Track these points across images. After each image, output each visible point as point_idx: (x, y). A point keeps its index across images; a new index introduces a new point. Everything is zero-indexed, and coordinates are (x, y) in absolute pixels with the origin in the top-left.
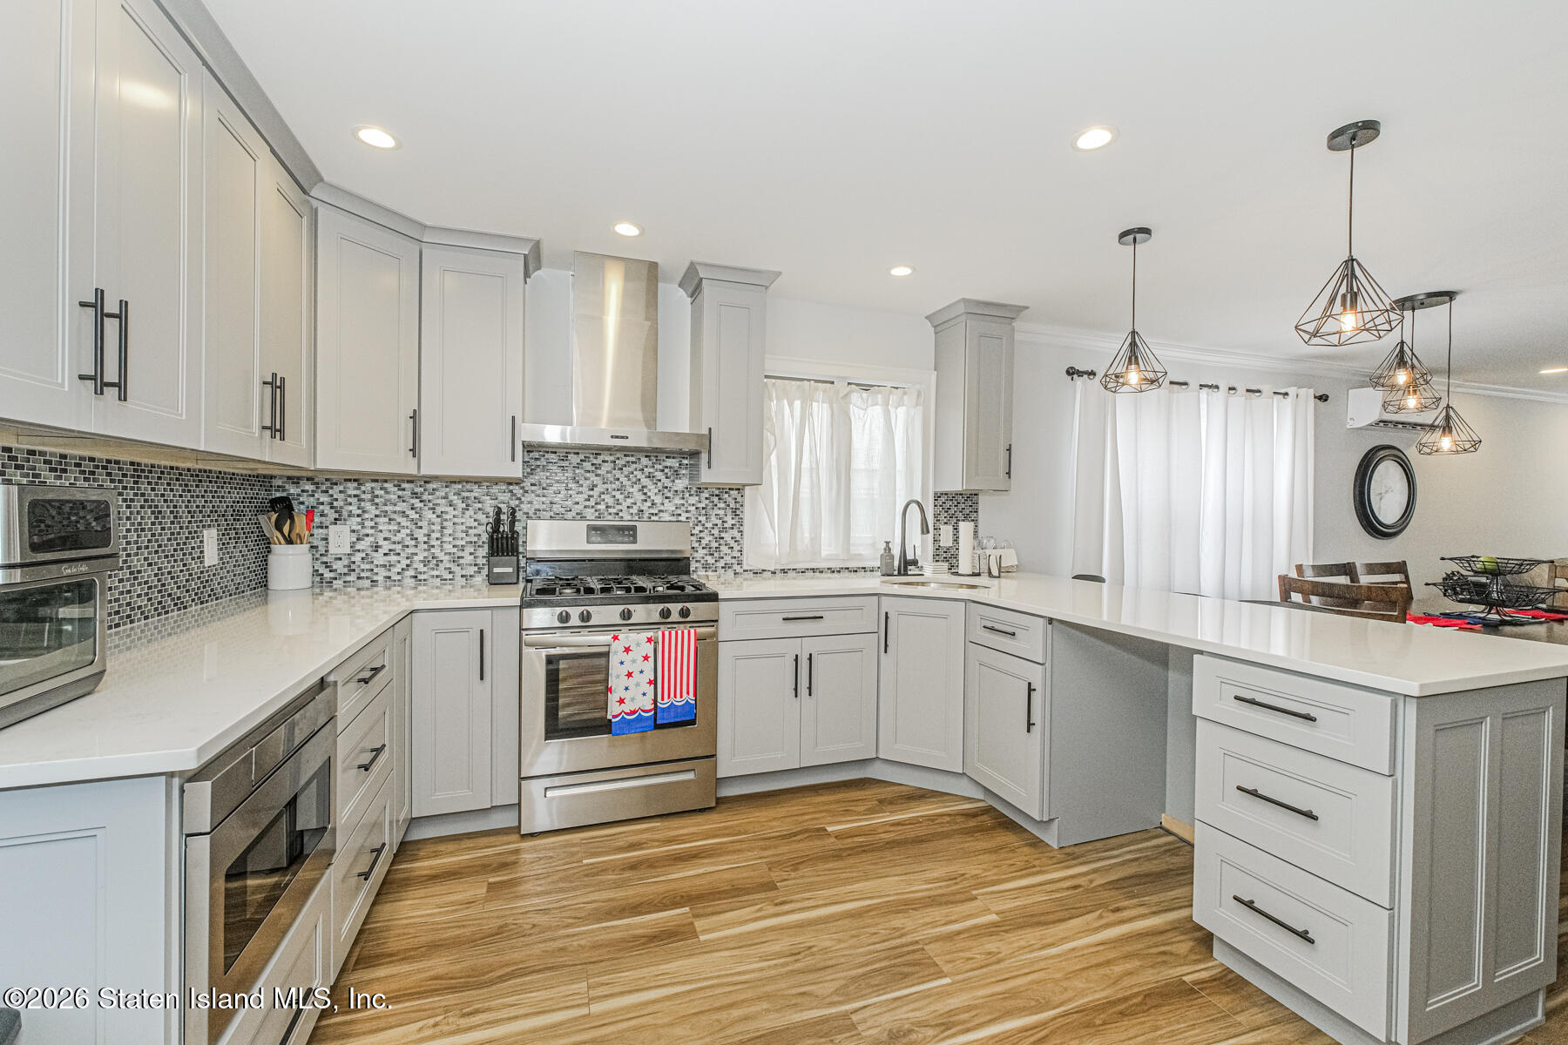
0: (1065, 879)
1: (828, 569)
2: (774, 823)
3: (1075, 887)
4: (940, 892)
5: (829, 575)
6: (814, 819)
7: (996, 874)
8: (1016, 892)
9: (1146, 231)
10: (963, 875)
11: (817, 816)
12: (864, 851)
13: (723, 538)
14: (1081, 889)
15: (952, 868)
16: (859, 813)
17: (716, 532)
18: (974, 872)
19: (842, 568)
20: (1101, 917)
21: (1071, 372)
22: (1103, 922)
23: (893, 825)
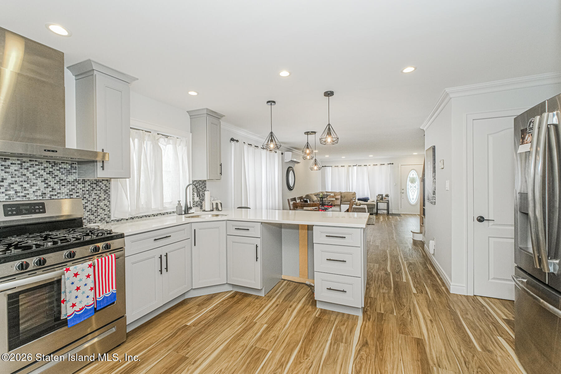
0: (273, 304)
1: (152, 215)
2: (162, 333)
3: (277, 305)
4: (245, 326)
5: (153, 217)
6: (178, 324)
7: (255, 312)
8: (265, 314)
9: (274, 102)
10: (247, 317)
11: (178, 322)
12: (209, 326)
13: (99, 205)
14: (279, 305)
15: (242, 317)
16: (194, 313)
17: (95, 202)
18: (249, 314)
19: (158, 214)
20: (289, 310)
21: (232, 140)
22: (290, 311)
23: (211, 312)
